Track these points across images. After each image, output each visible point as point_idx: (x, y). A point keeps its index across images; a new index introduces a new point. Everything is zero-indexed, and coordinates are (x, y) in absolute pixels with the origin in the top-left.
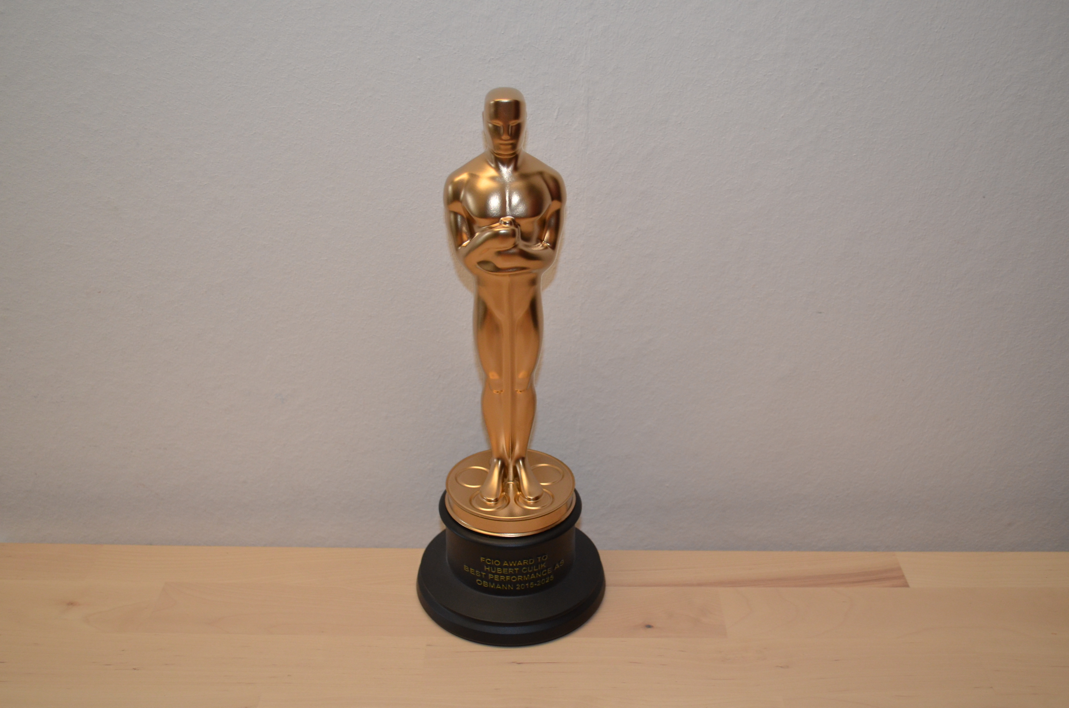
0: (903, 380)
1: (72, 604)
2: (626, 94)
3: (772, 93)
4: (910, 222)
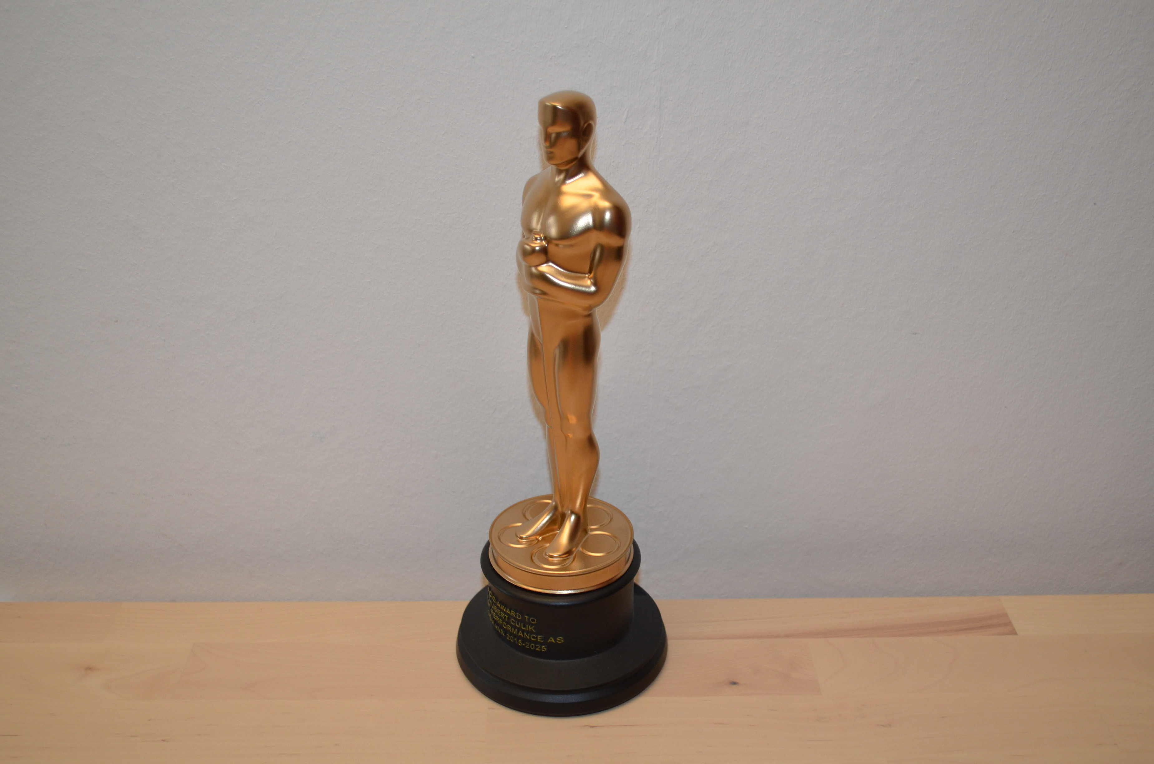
1: (90, 669)
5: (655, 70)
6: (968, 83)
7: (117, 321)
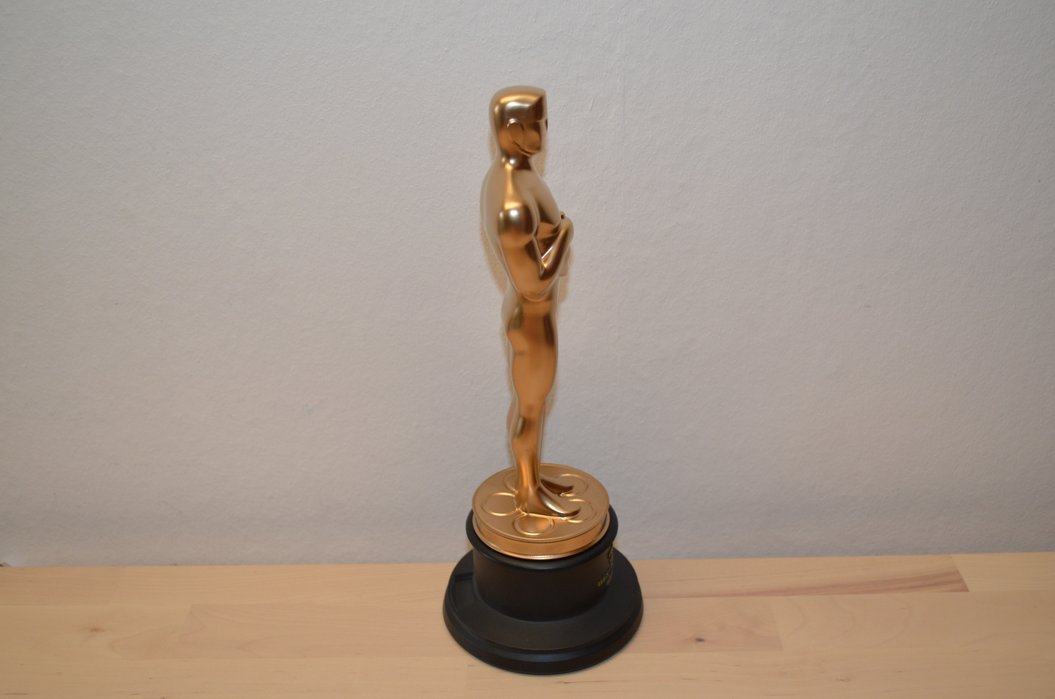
0: (955, 375)
1: (96, 630)
3: (817, 77)
4: (962, 209)
5: (619, 60)
6: (917, 69)
7: (117, 304)
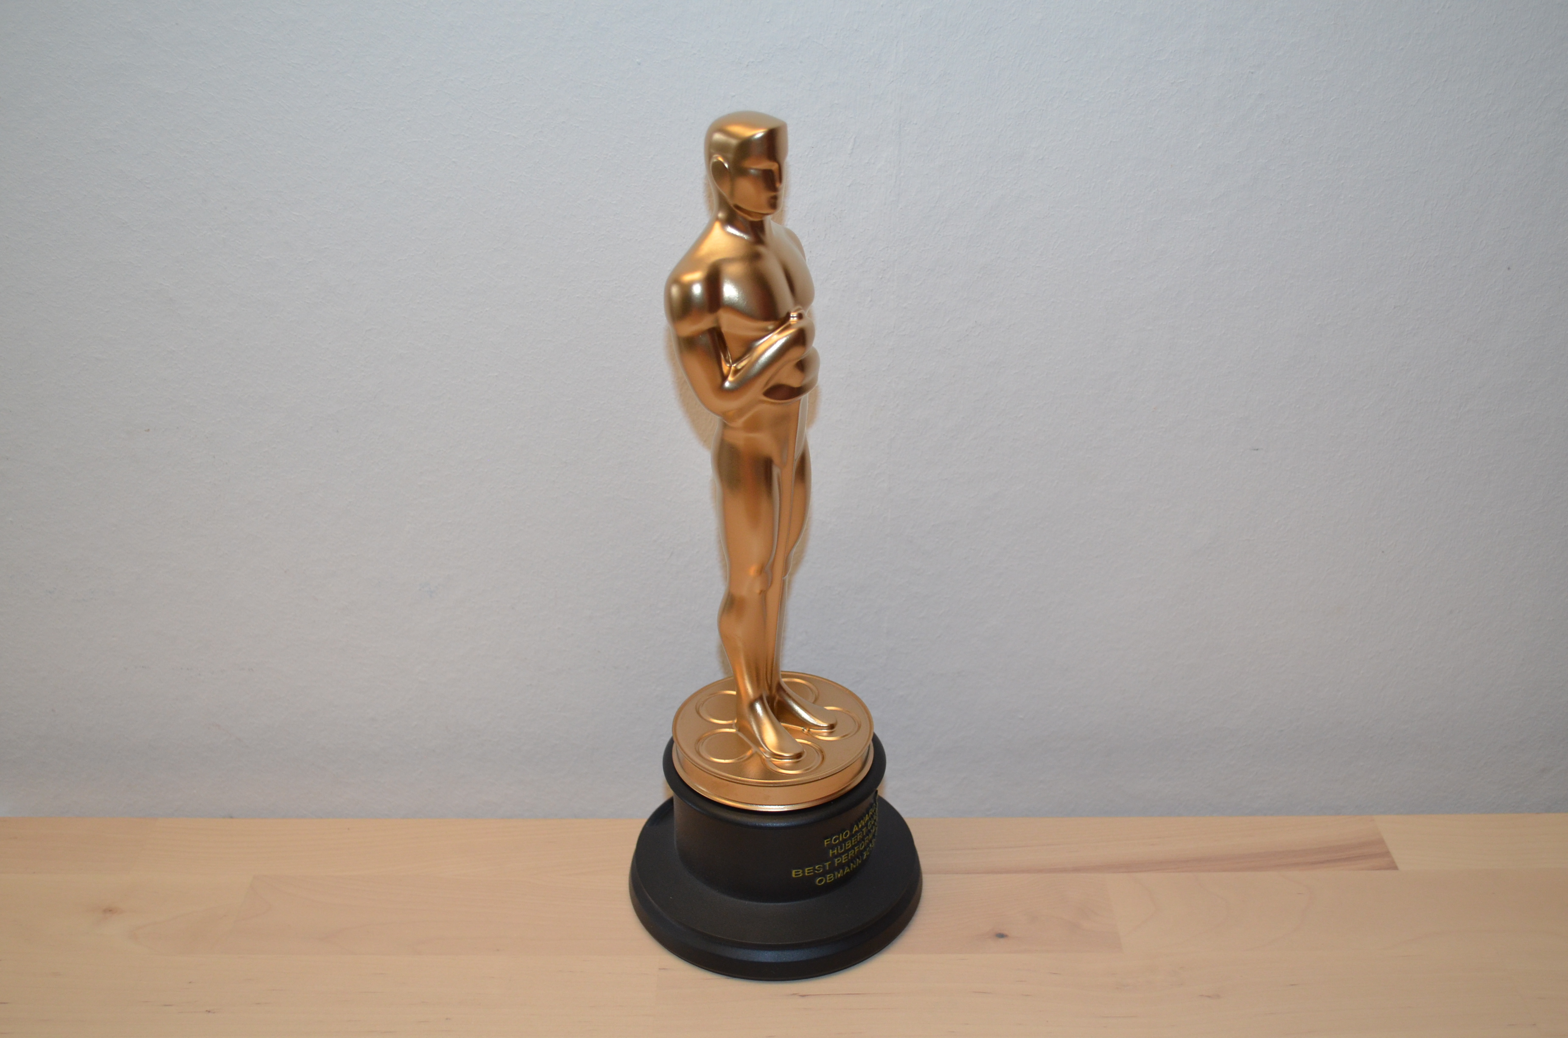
1: (110, 911)
2: (959, 113)
5: (892, 82)
7: (148, 430)
